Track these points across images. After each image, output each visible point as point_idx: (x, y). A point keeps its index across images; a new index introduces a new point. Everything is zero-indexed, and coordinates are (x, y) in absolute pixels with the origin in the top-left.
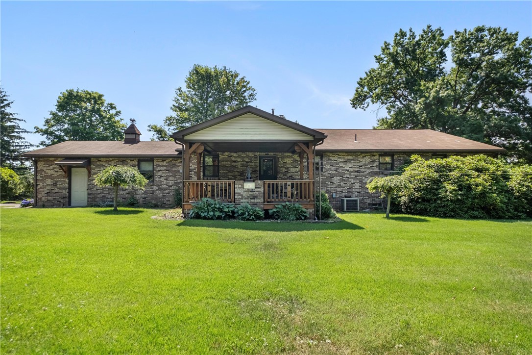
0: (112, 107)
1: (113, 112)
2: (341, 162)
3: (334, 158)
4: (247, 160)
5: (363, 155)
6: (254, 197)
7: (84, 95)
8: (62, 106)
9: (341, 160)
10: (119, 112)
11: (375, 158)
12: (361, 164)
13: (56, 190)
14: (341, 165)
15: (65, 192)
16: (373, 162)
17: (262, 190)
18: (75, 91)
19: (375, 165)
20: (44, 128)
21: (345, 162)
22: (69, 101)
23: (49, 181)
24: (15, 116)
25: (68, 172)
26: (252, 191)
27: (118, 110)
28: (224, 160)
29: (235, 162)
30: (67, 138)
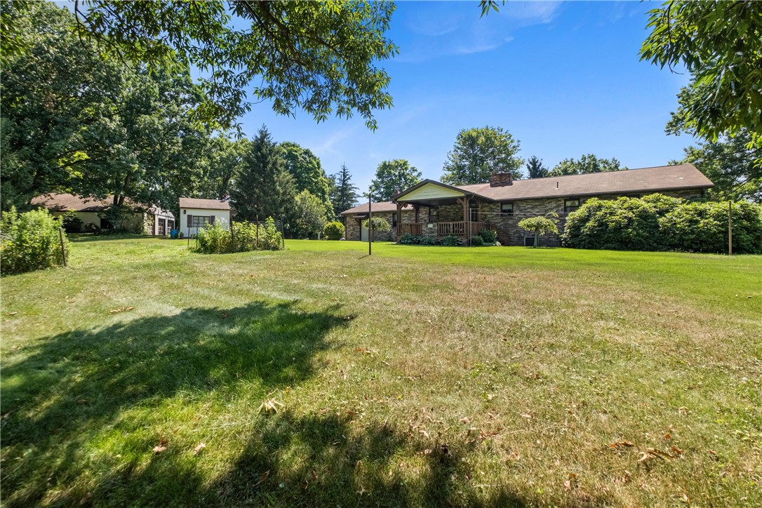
0: (414, 170)
1: (415, 174)
2: (529, 208)
3: (523, 205)
4: (457, 210)
5: (549, 201)
6: (432, 232)
7: (393, 164)
8: (380, 175)
9: (529, 206)
10: (420, 173)
11: (560, 202)
12: (547, 208)
13: (354, 233)
14: (528, 210)
15: (358, 234)
16: (558, 206)
17: (436, 228)
18: (388, 161)
19: (560, 208)
20: (368, 193)
21: (532, 208)
22: (385, 170)
23: (351, 228)
24: (353, 186)
25: (359, 222)
26: (431, 229)
27: (419, 171)
28: (442, 211)
29: (449, 212)
30: (384, 199)
